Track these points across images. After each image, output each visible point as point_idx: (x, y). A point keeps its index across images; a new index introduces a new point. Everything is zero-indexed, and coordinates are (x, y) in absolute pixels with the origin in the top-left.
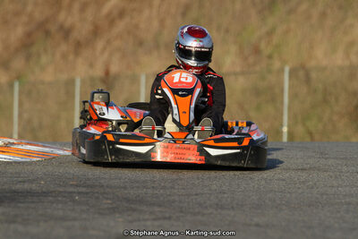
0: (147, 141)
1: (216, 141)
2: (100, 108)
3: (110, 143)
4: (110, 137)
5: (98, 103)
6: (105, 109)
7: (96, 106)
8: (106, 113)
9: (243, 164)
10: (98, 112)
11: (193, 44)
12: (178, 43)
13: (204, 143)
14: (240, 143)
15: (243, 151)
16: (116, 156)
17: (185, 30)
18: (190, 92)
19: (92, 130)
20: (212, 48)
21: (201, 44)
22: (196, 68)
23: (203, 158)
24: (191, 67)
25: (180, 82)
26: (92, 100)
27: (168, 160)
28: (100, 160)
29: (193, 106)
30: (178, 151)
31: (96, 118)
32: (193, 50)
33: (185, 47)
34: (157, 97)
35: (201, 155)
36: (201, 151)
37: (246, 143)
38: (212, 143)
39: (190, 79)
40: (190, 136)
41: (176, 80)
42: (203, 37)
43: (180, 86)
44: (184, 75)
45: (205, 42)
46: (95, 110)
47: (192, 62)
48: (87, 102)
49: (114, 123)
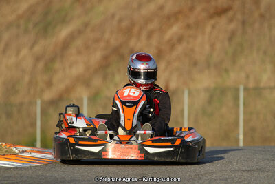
0: (99, 142)
1: (153, 141)
6: (74, 119)
7: (68, 117)
8: (75, 122)
9: (175, 159)
10: (69, 122)
11: (141, 67)
12: (130, 67)
13: (144, 143)
15: (175, 149)
21: (147, 66)
22: (144, 85)
23: (143, 155)
24: (141, 85)
26: (66, 113)
27: (116, 157)
31: (67, 126)
33: (135, 69)
36: (142, 150)
38: (150, 143)
39: (137, 94)
41: (126, 94)
43: (128, 99)
44: (133, 90)
47: (142, 81)
48: (62, 114)
49: (81, 130)
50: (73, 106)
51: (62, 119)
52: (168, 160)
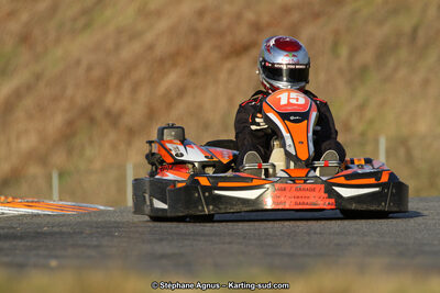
1: (348, 177)
2: (175, 148)
3: (205, 188)
4: (204, 181)
5: (170, 142)
7: (169, 146)
8: (184, 153)
10: (174, 153)
11: (283, 60)
12: (264, 61)
13: (333, 181)
14: (378, 179)
16: (215, 206)
17: (272, 42)
18: (305, 116)
19: (170, 176)
20: (308, 64)
21: (295, 59)
23: (333, 201)
25: (289, 104)
27: (287, 207)
28: (192, 212)
29: (310, 134)
30: (298, 194)
32: (284, 67)
33: (273, 64)
34: (253, 127)
35: (329, 197)
37: (385, 178)
40: (312, 174)
41: (284, 101)
42: (296, 51)
43: (290, 109)
45: (301, 57)
46: (168, 151)
50: (172, 127)
51: (155, 150)
52: (373, 208)
